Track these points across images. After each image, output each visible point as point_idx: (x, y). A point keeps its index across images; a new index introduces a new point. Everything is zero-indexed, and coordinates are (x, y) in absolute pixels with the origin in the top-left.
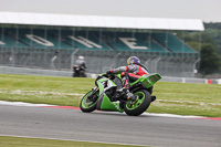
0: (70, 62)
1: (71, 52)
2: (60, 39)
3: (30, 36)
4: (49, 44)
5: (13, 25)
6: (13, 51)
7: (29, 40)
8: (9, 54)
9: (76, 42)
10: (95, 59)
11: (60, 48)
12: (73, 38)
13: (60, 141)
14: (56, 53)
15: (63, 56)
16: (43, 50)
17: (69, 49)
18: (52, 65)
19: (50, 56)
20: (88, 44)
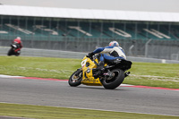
0: (144, 50)
1: (146, 42)
2: (136, 31)
3: (112, 29)
4: (128, 35)
5: (98, 20)
6: (98, 41)
7: (111, 32)
8: (96, 43)
9: (149, 34)
10: (164, 48)
11: (136, 38)
12: (147, 30)
13: (135, 115)
14: (133, 43)
15: (139, 45)
16: (122, 40)
17: (143, 39)
18: (130, 52)
19: (129, 45)
20: (159, 35)
